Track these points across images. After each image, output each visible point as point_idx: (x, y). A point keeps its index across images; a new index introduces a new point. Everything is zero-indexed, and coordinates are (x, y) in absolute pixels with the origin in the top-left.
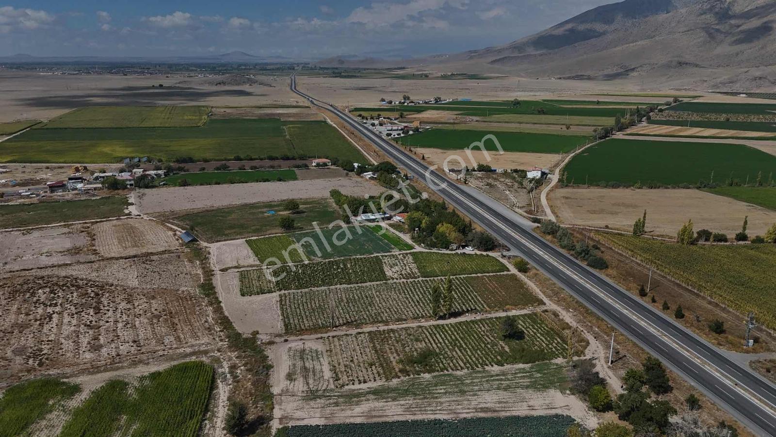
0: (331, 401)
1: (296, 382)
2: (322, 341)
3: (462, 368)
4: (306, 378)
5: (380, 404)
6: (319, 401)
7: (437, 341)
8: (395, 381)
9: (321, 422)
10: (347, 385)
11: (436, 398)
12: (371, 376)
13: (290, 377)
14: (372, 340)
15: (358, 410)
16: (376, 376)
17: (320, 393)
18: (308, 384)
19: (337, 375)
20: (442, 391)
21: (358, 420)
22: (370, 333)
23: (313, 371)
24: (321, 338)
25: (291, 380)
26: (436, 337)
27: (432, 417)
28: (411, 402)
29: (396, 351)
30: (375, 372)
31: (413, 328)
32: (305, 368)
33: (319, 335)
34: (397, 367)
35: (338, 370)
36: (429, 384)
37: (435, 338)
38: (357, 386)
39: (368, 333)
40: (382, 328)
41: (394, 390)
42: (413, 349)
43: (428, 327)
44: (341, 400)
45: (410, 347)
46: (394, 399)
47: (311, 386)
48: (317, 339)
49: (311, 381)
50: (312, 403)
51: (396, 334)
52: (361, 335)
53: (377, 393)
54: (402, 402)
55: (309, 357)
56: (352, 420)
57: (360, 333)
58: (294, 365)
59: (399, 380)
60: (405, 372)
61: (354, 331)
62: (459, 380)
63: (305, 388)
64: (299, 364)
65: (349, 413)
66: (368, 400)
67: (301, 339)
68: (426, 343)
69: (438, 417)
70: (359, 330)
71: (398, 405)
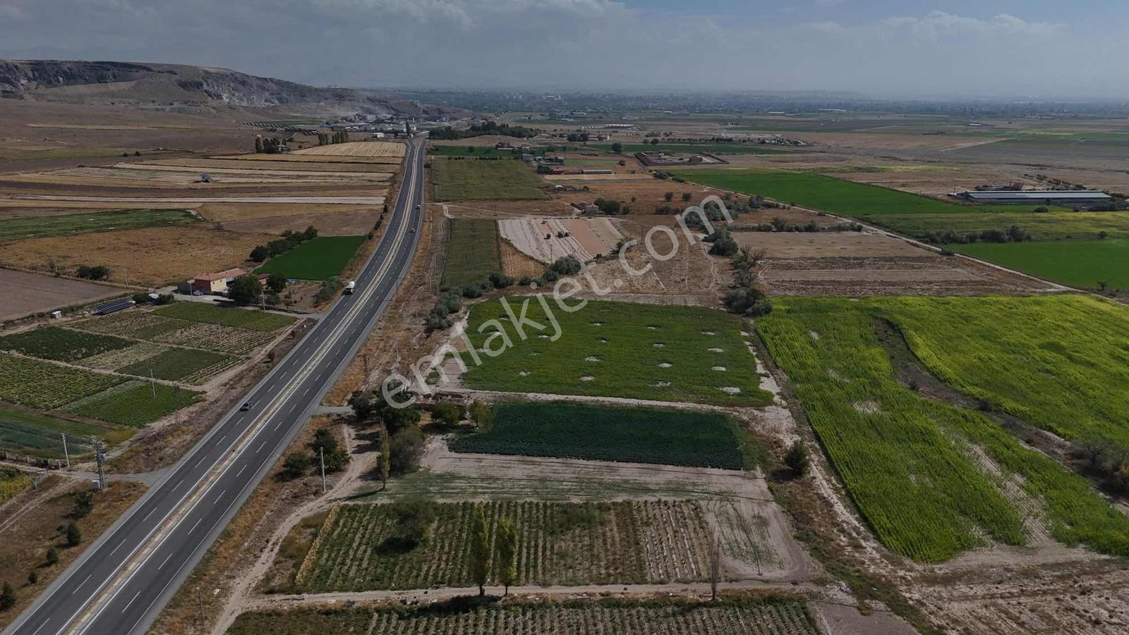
0: (701, 488)
1: (752, 513)
2: (730, 575)
3: (523, 506)
4: (739, 517)
5: (642, 479)
6: (717, 490)
7: (532, 551)
8: (620, 500)
9: (709, 470)
10: (682, 502)
11: (576, 478)
12: (650, 508)
13: (762, 522)
14: (641, 566)
15: (670, 476)
16: (643, 508)
17: (717, 497)
18: (735, 509)
19: (697, 515)
20: (565, 483)
21: (670, 467)
22: (642, 581)
23: (731, 524)
24: (731, 581)
25: (759, 517)
26: (528, 558)
27: (591, 463)
28: (608, 477)
29: (604, 540)
30: (644, 513)
31: (560, 583)
32: (745, 531)
33: (735, 586)
34: (612, 516)
35: (697, 522)
36: (576, 493)
37: (532, 557)
38: (670, 499)
39: (647, 583)
40: (616, 590)
41: (624, 490)
42: (577, 539)
43: (531, 581)
44: (690, 488)
45: (580, 545)
46: (626, 482)
47: (729, 506)
48: (737, 581)
49: (731, 511)
50: (724, 488)
51: (595, 572)
52: (658, 579)
53: (647, 490)
54: (618, 477)
55: (744, 548)
56: (675, 468)
57: (662, 583)
58: (763, 538)
59: (615, 501)
60: (603, 508)
61: (673, 589)
62: (538, 493)
63: (736, 505)
64: (756, 539)
65: (680, 475)
66: (656, 484)
67: (767, 582)
68: (552, 547)
69: (585, 462)
70: (661, 589)
71: (624, 476)
